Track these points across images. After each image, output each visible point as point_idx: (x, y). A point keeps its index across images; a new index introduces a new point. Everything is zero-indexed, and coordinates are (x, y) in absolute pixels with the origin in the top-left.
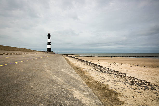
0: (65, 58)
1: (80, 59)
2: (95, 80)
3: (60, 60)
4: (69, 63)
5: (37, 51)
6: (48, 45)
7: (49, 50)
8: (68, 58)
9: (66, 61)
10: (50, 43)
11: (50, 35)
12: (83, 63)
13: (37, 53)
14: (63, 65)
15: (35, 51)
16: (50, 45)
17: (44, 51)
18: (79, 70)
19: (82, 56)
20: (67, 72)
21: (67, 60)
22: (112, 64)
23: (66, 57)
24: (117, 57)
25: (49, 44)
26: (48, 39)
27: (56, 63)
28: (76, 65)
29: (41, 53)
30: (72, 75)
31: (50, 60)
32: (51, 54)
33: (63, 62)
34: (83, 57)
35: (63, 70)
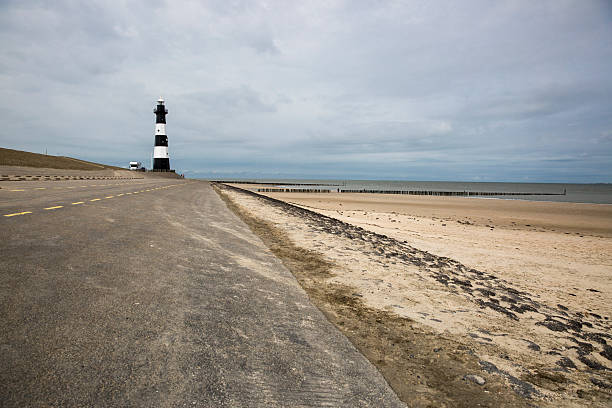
0: (222, 195)
1: (274, 200)
2: (297, 245)
3: (205, 201)
4: (235, 208)
5: (116, 169)
6: (157, 144)
7: (162, 165)
8: (232, 194)
9: (224, 203)
10: (164, 137)
11: (166, 108)
12: (279, 210)
13: (117, 174)
14: (217, 212)
15: (106, 167)
16: (165, 144)
17: (143, 170)
18: (260, 227)
19: (285, 187)
20: (227, 230)
21: (226, 199)
22: (384, 216)
23: (225, 192)
24: (411, 193)
25: (161, 141)
26: (158, 122)
27: (194, 207)
28: (255, 214)
29: (133, 174)
30: (240, 236)
31: (173, 198)
32: (169, 180)
33: (214, 205)
34: (288, 190)
35: (215, 225)
